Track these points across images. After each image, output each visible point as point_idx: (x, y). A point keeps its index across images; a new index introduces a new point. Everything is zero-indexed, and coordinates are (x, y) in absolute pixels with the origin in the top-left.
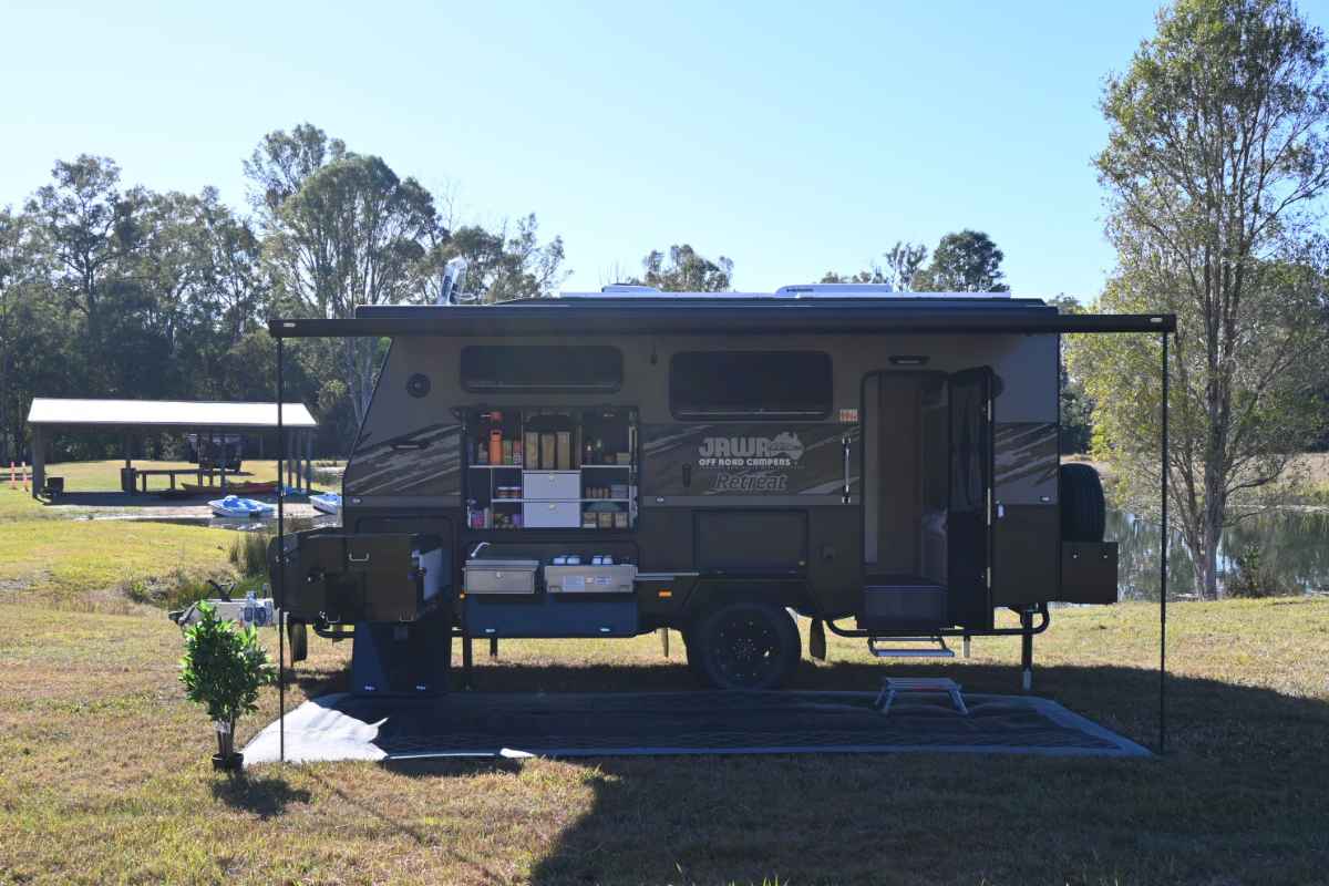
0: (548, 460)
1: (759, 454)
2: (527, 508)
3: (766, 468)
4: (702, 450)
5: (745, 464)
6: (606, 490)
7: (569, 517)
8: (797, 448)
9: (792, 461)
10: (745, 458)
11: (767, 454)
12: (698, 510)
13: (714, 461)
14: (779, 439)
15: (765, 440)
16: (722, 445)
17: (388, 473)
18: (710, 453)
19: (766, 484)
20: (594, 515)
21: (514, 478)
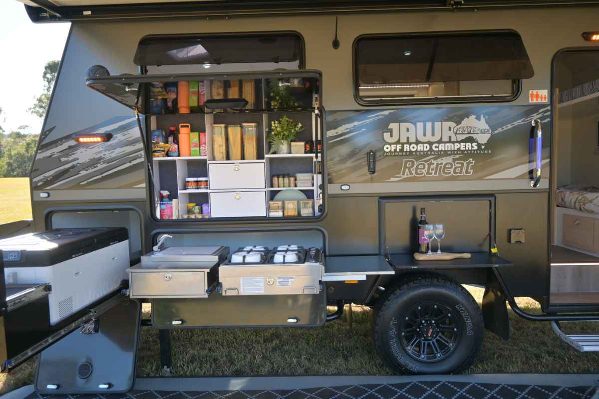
0: (235, 150)
1: (446, 139)
2: (213, 198)
3: (453, 152)
4: (387, 136)
5: (431, 149)
6: (292, 179)
7: (256, 206)
8: (483, 132)
9: (479, 145)
10: (431, 144)
11: (453, 139)
12: (384, 198)
13: (399, 147)
14: (465, 122)
15: (452, 124)
16: (408, 130)
17: (73, 167)
18: (395, 139)
19: (452, 170)
20: (280, 204)
21: (199, 168)
